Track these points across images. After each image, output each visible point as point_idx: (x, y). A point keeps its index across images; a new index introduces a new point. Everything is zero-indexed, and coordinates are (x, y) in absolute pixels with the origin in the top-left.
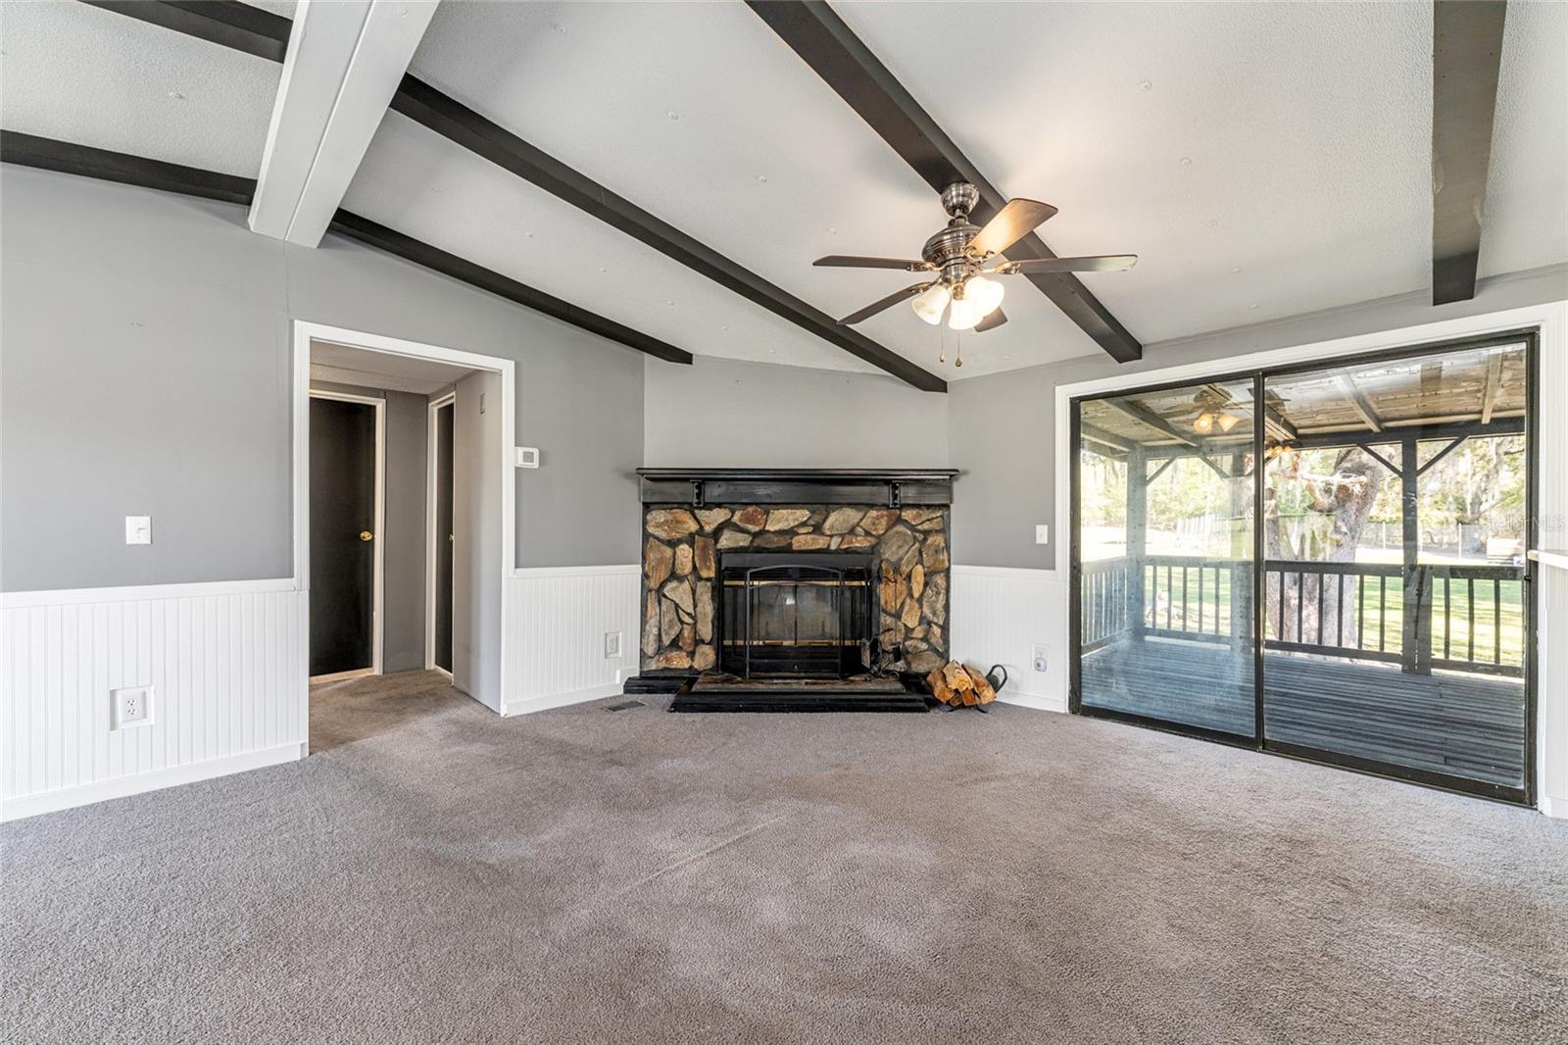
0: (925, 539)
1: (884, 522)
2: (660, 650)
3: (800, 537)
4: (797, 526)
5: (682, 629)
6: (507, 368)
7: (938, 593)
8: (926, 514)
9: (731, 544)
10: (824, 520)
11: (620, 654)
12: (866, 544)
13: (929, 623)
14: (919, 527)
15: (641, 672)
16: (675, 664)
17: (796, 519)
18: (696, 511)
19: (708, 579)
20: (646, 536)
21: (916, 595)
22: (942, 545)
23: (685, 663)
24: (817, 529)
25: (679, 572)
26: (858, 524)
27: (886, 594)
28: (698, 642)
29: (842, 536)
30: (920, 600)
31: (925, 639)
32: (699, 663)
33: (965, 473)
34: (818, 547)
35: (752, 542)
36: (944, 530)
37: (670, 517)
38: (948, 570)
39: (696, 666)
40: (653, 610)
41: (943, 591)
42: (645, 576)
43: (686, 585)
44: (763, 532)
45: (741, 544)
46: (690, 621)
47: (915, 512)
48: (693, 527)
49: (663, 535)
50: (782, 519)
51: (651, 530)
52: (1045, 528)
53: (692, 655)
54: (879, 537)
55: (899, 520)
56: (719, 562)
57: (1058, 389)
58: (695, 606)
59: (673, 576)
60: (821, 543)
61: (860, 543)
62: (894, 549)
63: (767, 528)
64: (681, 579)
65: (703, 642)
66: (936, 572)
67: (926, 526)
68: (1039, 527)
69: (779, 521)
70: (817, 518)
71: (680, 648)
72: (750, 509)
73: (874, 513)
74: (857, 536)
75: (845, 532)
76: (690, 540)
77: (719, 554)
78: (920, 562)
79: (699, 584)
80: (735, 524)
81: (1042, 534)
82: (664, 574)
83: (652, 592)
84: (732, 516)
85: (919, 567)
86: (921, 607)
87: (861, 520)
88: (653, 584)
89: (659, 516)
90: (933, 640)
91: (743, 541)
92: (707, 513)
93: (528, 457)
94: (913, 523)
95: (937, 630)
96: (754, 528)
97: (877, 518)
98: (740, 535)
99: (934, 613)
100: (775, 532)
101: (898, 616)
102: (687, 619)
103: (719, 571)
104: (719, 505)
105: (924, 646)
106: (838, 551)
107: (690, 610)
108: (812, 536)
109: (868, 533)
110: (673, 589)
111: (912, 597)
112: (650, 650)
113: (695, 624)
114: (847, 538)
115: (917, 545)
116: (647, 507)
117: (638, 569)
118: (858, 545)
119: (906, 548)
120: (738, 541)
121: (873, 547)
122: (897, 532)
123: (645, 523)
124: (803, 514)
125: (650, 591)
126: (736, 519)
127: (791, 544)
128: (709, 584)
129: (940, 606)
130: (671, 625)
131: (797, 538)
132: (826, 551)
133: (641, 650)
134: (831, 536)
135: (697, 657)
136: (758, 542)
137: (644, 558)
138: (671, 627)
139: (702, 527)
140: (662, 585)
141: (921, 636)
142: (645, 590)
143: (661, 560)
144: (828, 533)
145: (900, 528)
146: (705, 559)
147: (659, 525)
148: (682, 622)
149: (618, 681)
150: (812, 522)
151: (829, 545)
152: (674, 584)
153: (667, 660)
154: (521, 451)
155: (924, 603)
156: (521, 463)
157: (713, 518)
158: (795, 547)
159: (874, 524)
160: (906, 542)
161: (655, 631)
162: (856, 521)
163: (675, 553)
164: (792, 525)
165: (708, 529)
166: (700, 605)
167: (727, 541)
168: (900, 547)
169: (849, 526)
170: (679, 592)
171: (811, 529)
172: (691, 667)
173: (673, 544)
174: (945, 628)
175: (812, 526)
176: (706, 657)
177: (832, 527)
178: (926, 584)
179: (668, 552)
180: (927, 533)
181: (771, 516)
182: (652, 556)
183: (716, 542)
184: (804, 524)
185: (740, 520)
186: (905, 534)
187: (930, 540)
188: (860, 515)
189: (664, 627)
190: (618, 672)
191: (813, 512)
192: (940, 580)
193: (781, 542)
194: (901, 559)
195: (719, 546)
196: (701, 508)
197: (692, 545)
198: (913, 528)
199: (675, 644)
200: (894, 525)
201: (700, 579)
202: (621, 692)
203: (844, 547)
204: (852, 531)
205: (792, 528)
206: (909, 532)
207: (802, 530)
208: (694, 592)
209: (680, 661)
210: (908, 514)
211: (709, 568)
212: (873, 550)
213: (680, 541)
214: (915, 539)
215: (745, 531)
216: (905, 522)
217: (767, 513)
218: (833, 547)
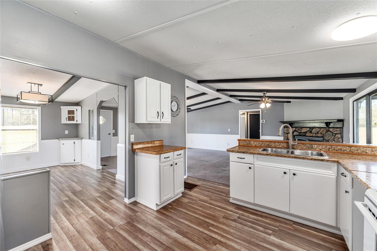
0: (335, 135)
1: (325, 131)
3: (307, 133)
4: (307, 131)
6: (260, 110)
8: (335, 130)
10: (312, 131)
12: (321, 136)
14: (334, 132)
22: (341, 137)
24: (311, 132)
26: (319, 131)
29: (316, 134)
34: (311, 136)
35: (299, 134)
36: (341, 133)
37: (287, 129)
44: (301, 132)
47: (332, 129)
49: (286, 132)
50: (304, 130)
51: (284, 131)
54: (324, 134)
55: (329, 131)
62: (327, 137)
63: (302, 132)
67: (336, 132)
70: (311, 130)
72: (299, 128)
73: (323, 129)
75: (316, 133)
77: (294, 136)
80: (296, 131)
84: (296, 129)
87: (320, 130)
93: (263, 121)
94: (332, 131)
96: (300, 132)
97: (323, 130)
100: (303, 132)
108: (310, 133)
109: (321, 133)
114: (317, 134)
115: (333, 137)
118: (319, 136)
119: (330, 137)
122: (329, 134)
124: (308, 129)
126: (296, 130)
127: (306, 135)
131: (307, 134)
134: (313, 134)
137: (284, 136)
143: (286, 136)
144: (313, 133)
145: (329, 132)
150: (309, 131)
151: (313, 135)
157: (293, 129)
158: (307, 135)
159: (322, 131)
160: (330, 136)
162: (318, 131)
163: (288, 135)
164: (306, 131)
168: (329, 137)
169: (317, 131)
175: (310, 131)
177: (313, 132)
179: (287, 135)
180: (336, 134)
182: (285, 135)
184: (308, 131)
186: (330, 134)
187: (336, 136)
188: (319, 129)
193: (304, 134)
194: (329, 140)
195: (294, 134)
198: (332, 133)
200: (327, 132)
203: (316, 136)
204: (318, 133)
205: (306, 132)
206: (331, 134)
207: (308, 132)
210: (331, 130)
213: (288, 133)
214: (333, 135)
215: (298, 132)
216: (330, 131)
217: (302, 129)
218: (314, 136)
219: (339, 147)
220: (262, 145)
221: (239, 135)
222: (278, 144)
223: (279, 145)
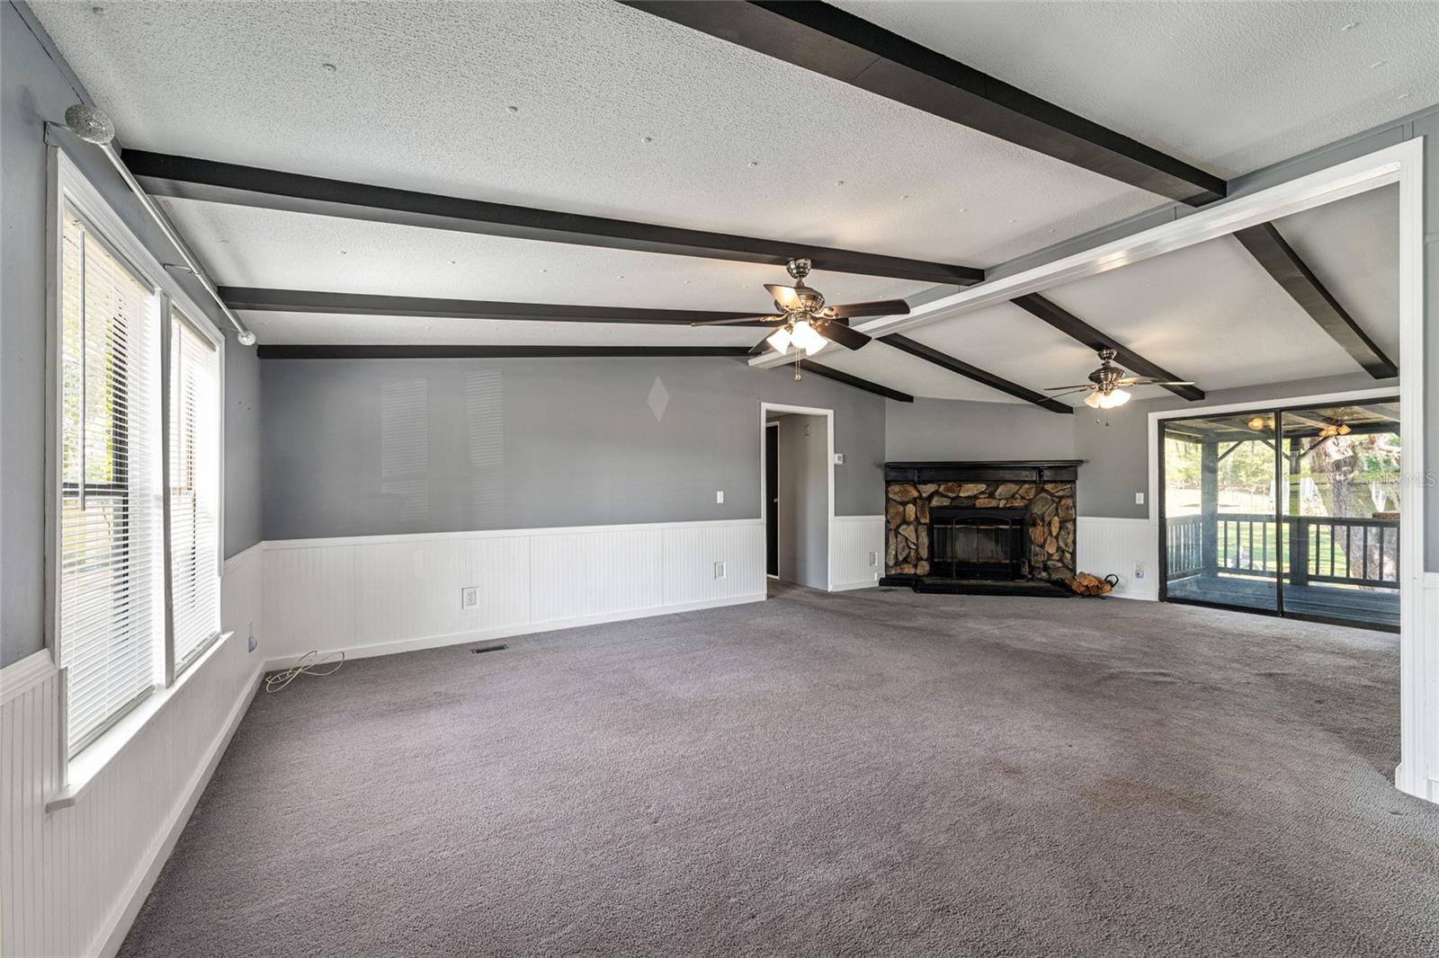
0: (1060, 501)
1: (1033, 491)
2: (897, 563)
3: (981, 500)
4: (979, 494)
5: (909, 553)
6: (830, 413)
7: (1069, 533)
8: (1060, 487)
9: (939, 504)
10: (996, 491)
11: (876, 564)
12: (1022, 504)
13: (1063, 551)
14: (1056, 494)
15: (886, 575)
16: (906, 571)
17: (978, 490)
18: (918, 486)
19: (925, 524)
20: (888, 500)
21: (1054, 534)
22: (1071, 504)
23: (912, 571)
24: (991, 495)
25: (907, 520)
26: (1017, 493)
27: (1036, 533)
28: (919, 559)
29: (1007, 499)
30: (1057, 537)
31: (1060, 560)
32: (919, 571)
33: (1087, 462)
34: (992, 506)
35: (951, 503)
36: (1073, 496)
37: (902, 489)
38: (1075, 519)
39: (918, 572)
40: (892, 540)
41: (1072, 532)
42: (888, 522)
43: (912, 527)
44: (958, 497)
45: (945, 504)
46: (915, 547)
47: (1053, 485)
48: (916, 494)
49: (898, 499)
50: (969, 490)
51: (891, 496)
52: (1142, 495)
53: (915, 566)
54: (1030, 500)
55: (1043, 490)
56: (931, 514)
57: (1150, 414)
58: (917, 539)
59: (905, 522)
60: (993, 503)
61: (1018, 503)
62: (1040, 507)
63: (961, 495)
64: (908, 524)
65: (922, 559)
66: (1067, 521)
67: (1060, 494)
68: (1137, 494)
69: (968, 491)
70: (991, 489)
71: (909, 563)
72: (950, 484)
73: (1027, 486)
74: (1016, 499)
75: (1009, 497)
76: (914, 502)
77: (932, 509)
78: (1057, 514)
79: (920, 527)
80: (940, 493)
81: (1140, 498)
82: (898, 521)
83: (892, 531)
84: (939, 488)
85: (1056, 518)
86: (1058, 541)
87: (1019, 490)
88: (892, 526)
89: (896, 488)
90: (1065, 561)
91: (946, 502)
92: (924, 486)
93: (839, 458)
94: (1052, 492)
95: (1068, 556)
96: (952, 495)
97: (1029, 489)
98: (944, 499)
99: (1066, 545)
100: (965, 497)
101: (1042, 546)
102: (912, 546)
103: (931, 519)
104: (932, 482)
105: (1060, 565)
106: (1005, 508)
107: (915, 541)
108: (988, 499)
109: (1023, 498)
110: (904, 529)
111: (1051, 534)
112: (891, 563)
113: (918, 548)
114: (1010, 500)
115: (1055, 505)
116: (888, 483)
117: (883, 518)
118: (1017, 505)
119: (1048, 507)
120: (942, 502)
121: (1026, 506)
122: (1042, 497)
123: (887, 492)
124: (982, 487)
125: (891, 530)
126: (941, 489)
127: (975, 504)
128: (925, 527)
129: (1070, 540)
130: (903, 550)
131: (978, 501)
132: (997, 508)
133: (886, 563)
134: (1000, 500)
135: (919, 567)
136: (954, 503)
137: (887, 511)
138: (903, 551)
139: (921, 495)
140: (898, 527)
141: (1057, 558)
142: (888, 530)
143: (898, 513)
144: (998, 498)
145: (1043, 495)
146: (923, 512)
147: (895, 493)
148: (910, 548)
149: (876, 579)
150: (988, 491)
151: (999, 505)
152: (904, 527)
153: (902, 569)
154: (836, 455)
155: (1060, 540)
156: (837, 462)
157: (928, 489)
158: (978, 506)
159: (1027, 492)
160: (1047, 503)
161: (894, 552)
162: (1016, 491)
163: (905, 509)
164: (975, 493)
165: (924, 495)
166: (920, 539)
167: (935, 502)
168: (1043, 506)
169: (1011, 493)
170: (909, 532)
171: (987, 495)
172: (915, 573)
173: (904, 504)
174: (1073, 554)
175: (988, 493)
176: (924, 568)
177: (1000, 494)
178: (1060, 528)
179: (901, 508)
180: (1061, 498)
181: (963, 488)
182: (891, 511)
183: (930, 502)
184: (983, 493)
185: (944, 490)
186: (1047, 498)
187: (1063, 502)
188: (1018, 487)
189: (899, 550)
190: (876, 575)
191: (988, 486)
192: (1070, 526)
193: (970, 503)
194: (1044, 513)
195: (931, 505)
196: (920, 484)
197: (915, 505)
198: (1052, 495)
199: (906, 560)
200: (1040, 493)
201: (920, 524)
202: (877, 585)
203: (1008, 506)
204: (1013, 497)
205: (976, 495)
206: (1050, 497)
207: (982, 496)
208: (916, 531)
209: (909, 570)
210: (1048, 487)
211: (925, 518)
212: (1026, 507)
213: (908, 503)
214: (1053, 501)
215: (947, 497)
216: (1047, 491)
217: (960, 486)
218: (1001, 506)
221: (760, 517)
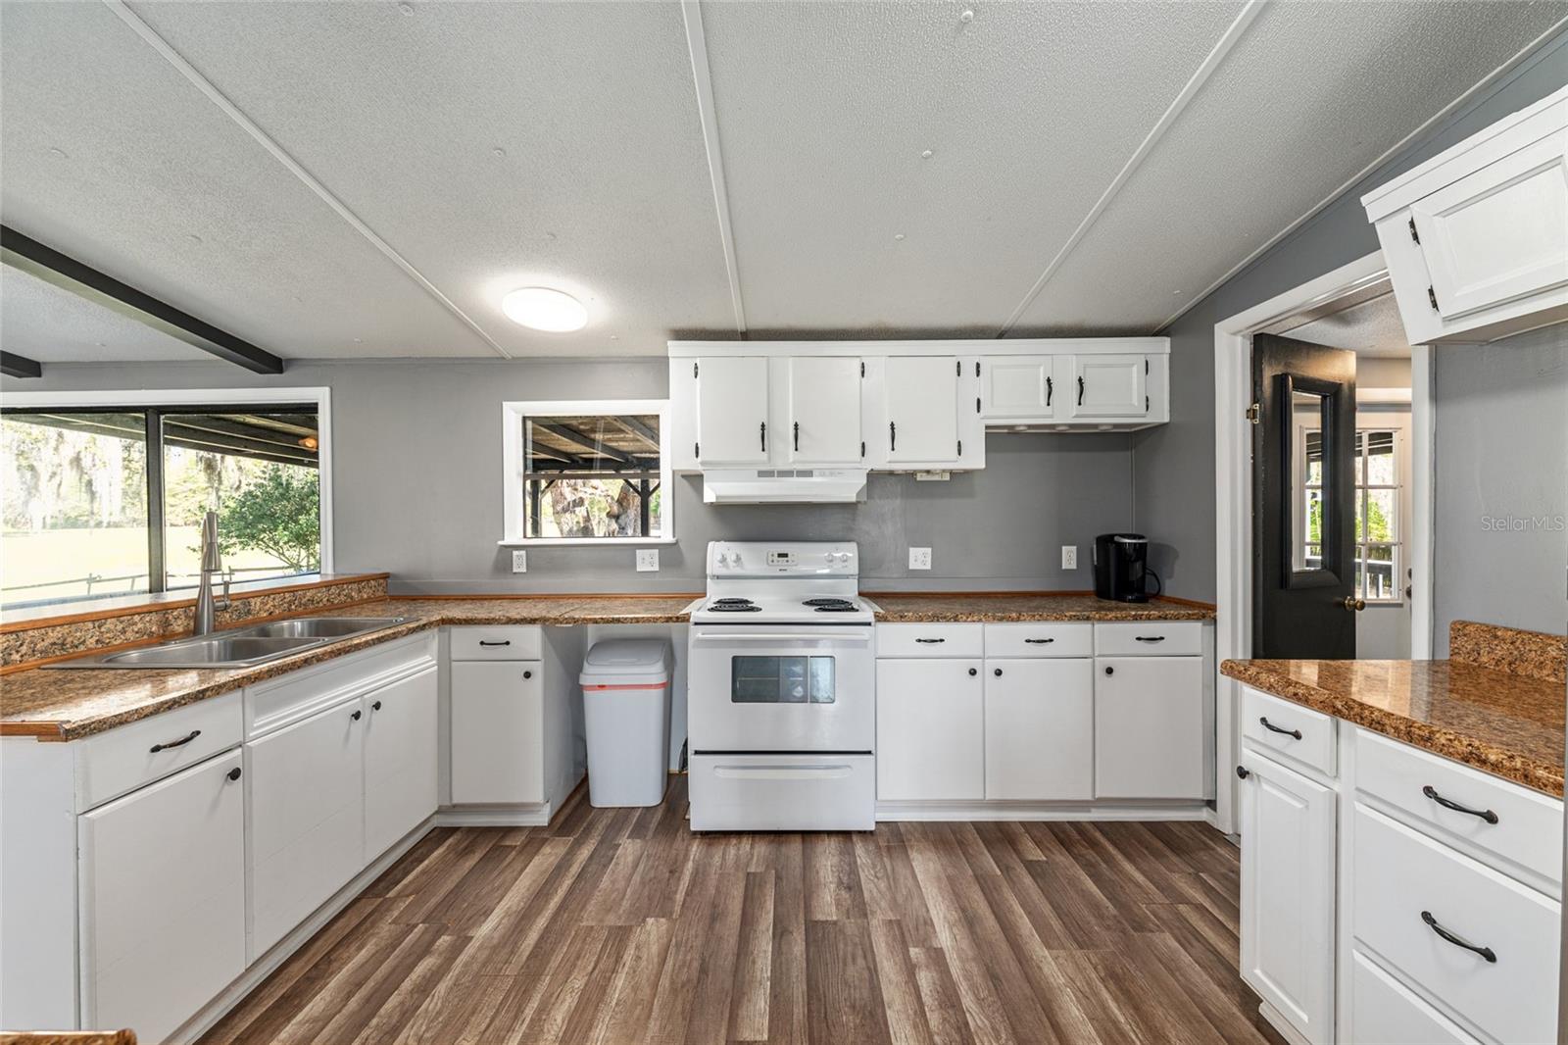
219: (309, 594)
220: (16, 657)
222: (120, 627)
223: (124, 631)
